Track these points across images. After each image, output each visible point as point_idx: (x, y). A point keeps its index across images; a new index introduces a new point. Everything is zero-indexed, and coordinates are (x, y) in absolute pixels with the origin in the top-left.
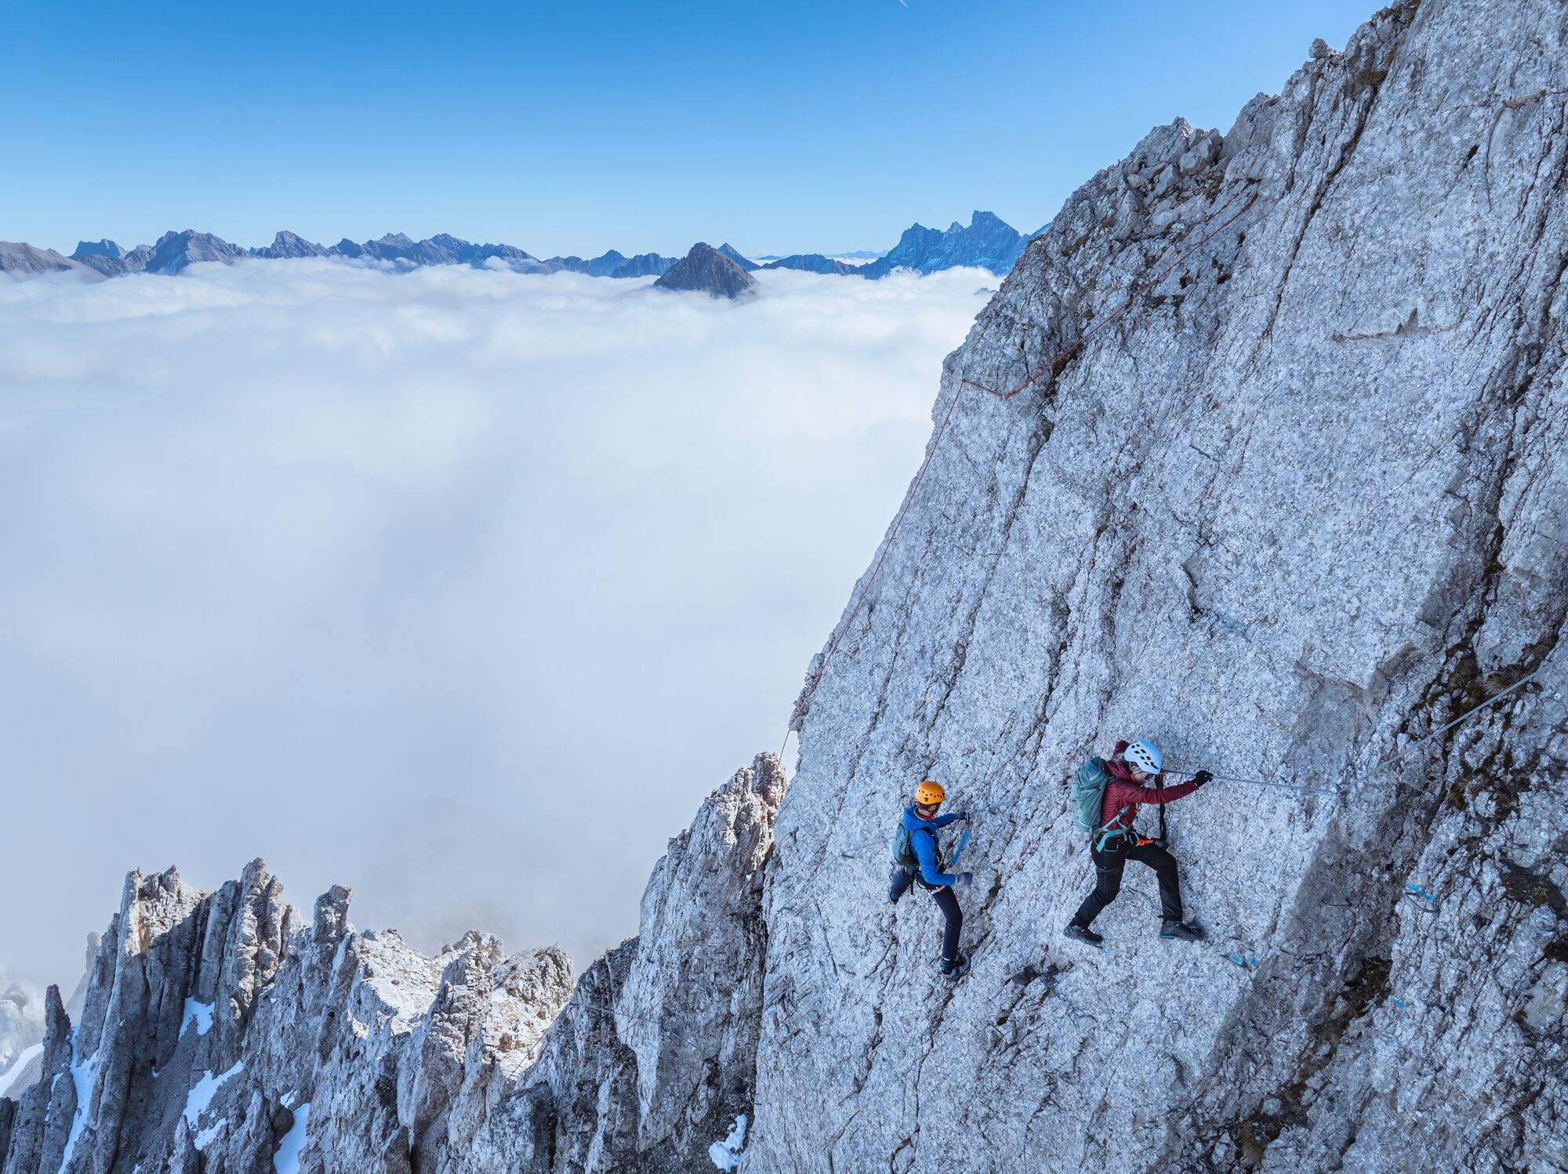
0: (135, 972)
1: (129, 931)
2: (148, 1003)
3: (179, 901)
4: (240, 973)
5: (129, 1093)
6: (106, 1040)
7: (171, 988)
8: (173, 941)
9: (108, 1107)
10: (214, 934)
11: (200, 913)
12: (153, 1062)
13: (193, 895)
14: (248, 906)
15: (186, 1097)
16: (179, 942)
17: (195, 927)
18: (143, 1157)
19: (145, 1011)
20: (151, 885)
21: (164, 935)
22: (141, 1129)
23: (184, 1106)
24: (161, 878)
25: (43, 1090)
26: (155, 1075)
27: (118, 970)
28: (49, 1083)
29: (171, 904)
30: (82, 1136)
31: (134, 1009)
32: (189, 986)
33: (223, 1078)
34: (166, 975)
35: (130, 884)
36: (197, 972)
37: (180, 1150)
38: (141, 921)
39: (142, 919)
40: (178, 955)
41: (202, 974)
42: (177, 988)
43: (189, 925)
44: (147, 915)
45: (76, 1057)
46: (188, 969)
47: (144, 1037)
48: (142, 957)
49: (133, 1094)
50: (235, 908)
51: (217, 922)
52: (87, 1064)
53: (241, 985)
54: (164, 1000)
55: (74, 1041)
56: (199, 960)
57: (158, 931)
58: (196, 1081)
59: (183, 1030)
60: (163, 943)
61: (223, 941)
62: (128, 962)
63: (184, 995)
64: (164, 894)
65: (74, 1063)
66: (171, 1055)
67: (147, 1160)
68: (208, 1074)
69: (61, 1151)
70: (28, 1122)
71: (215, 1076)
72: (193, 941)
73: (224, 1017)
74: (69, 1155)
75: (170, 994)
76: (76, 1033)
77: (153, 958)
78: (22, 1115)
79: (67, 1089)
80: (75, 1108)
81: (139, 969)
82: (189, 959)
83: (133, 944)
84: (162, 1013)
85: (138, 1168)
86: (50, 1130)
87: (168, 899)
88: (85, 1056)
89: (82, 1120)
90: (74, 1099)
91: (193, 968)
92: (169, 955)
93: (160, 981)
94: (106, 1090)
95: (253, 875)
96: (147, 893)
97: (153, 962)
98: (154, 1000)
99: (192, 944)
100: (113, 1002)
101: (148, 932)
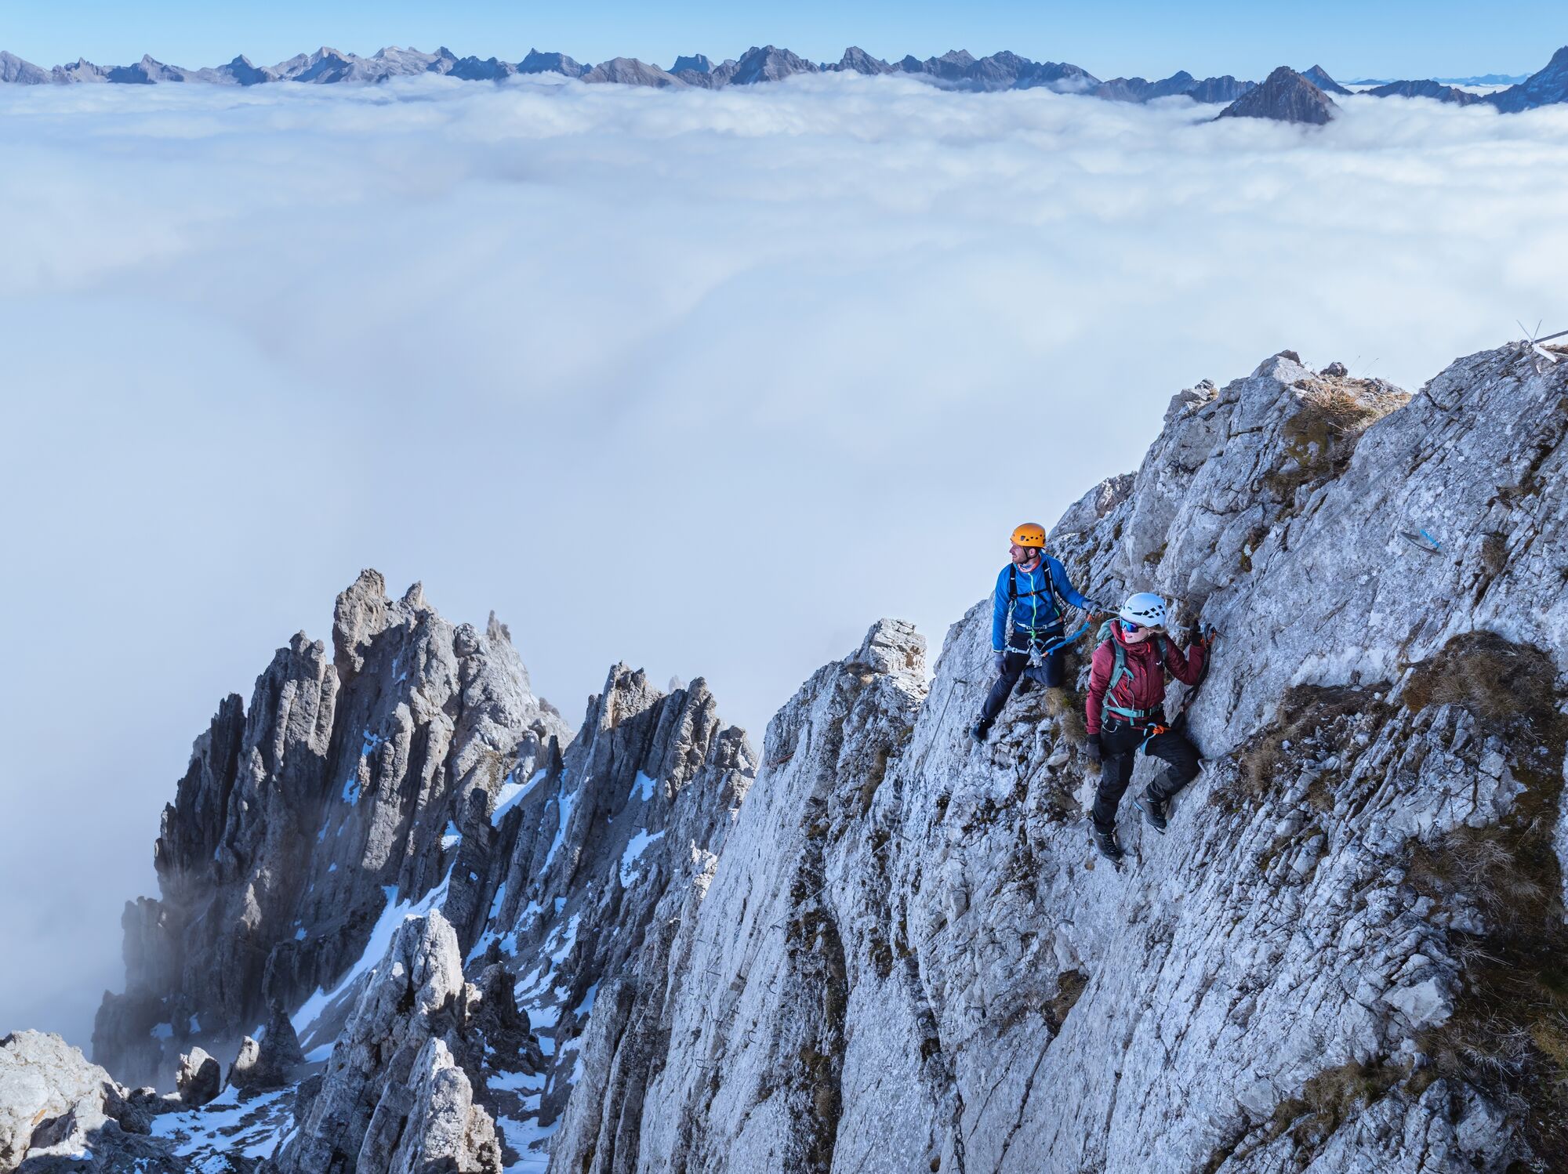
0: (605, 741)
1: (606, 711)
2: (611, 767)
3: (643, 696)
4: (676, 765)
5: (590, 828)
6: (581, 788)
7: (628, 760)
8: (635, 725)
9: (576, 834)
10: (662, 727)
11: (658, 706)
12: (609, 811)
13: (654, 693)
14: (689, 713)
15: (627, 843)
16: (639, 726)
17: (651, 718)
18: (594, 877)
19: (609, 773)
20: (625, 678)
21: (628, 719)
22: (595, 857)
23: (624, 850)
24: (633, 675)
25: (539, 807)
26: (610, 821)
27: (596, 738)
28: (543, 804)
29: (637, 697)
30: (559, 848)
31: (603, 769)
32: (641, 762)
33: (654, 837)
34: (626, 750)
35: (611, 676)
36: (649, 752)
37: (612, 884)
38: (615, 705)
39: (616, 704)
40: (637, 737)
41: (651, 755)
42: (632, 762)
43: (648, 715)
44: (619, 701)
45: (562, 791)
46: (643, 748)
47: (606, 792)
48: (612, 731)
49: (593, 830)
50: (681, 711)
51: (666, 719)
52: (569, 798)
53: (675, 772)
54: (622, 768)
55: (562, 779)
56: (650, 744)
57: (625, 715)
58: (636, 834)
59: (633, 793)
60: (627, 725)
61: (668, 734)
62: (602, 735)
63: (636, 768)
64: (633, 688)
65: (561, 796)
66: (622, 810)
67: (596, 880)
68: (644, 831)
69: (546, 854)
70: (528, 828)
71: (649, 834)
72: (649, 727)
73: (660, 792)
74: (550, 860)
75: (627, 764)
76: (564, 774)
77: (619, 735)
78: (526, 822)
79: (555, 813)
80: (557, 828)
81: (608, 740)
82: (644, 742)
83: (607, 721)
84: (620, 777)
85: (590, 884)
86: (541, 838)
87: (635, 693)
88: (568, 793)
89: (560, 838)
90: (558, 821)
91: (646, 749)
92: (631, 735)
93: (621, 753)
94: (576, 823)
95: (696, 689)
96: (622, 685)
97: (618, 738)
98: (616, 766)
99: (648, 730)
100: (590, 759)
101: (618, 714)
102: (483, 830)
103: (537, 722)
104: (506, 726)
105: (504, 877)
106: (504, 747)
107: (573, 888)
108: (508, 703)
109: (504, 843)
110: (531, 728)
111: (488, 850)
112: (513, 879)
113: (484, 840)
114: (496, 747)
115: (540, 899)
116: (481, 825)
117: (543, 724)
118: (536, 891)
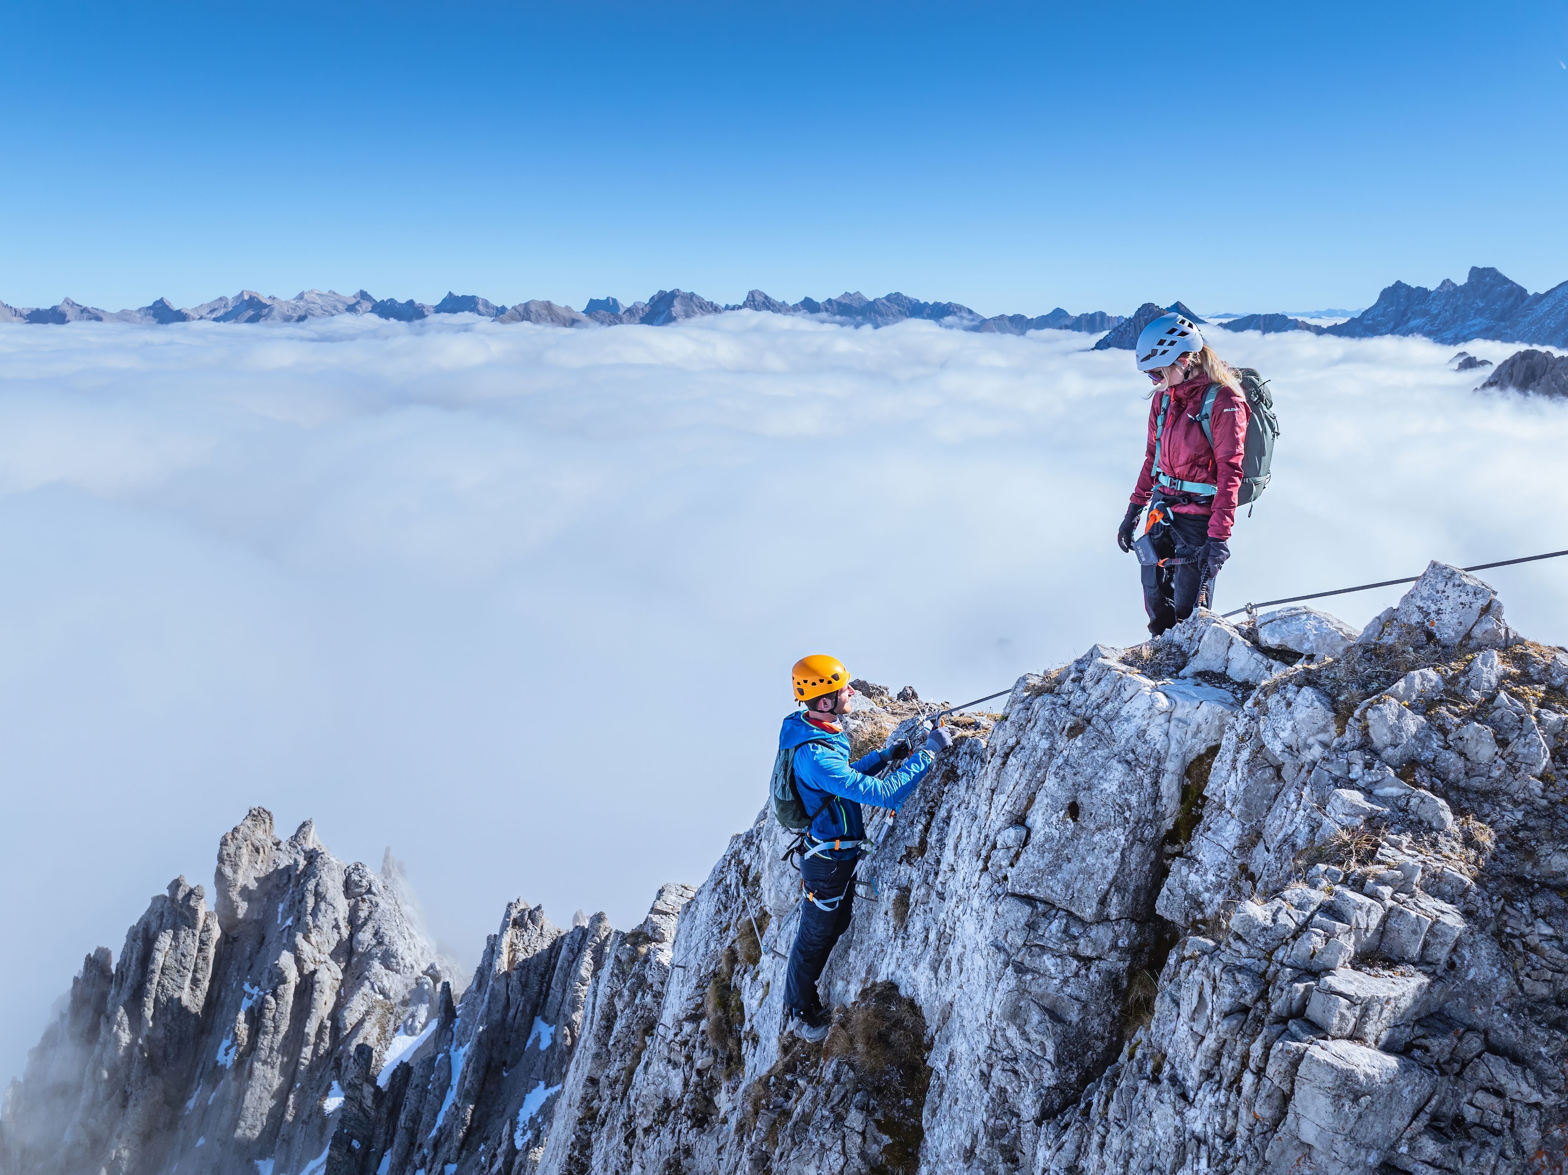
0: (501, 986)
1: (501, 953)
2: (507, 1015)
3: (541, 935)
4: (575, 1009)
5: (483, 1084)
6: (473, 1039)
7: (524, 1006)
8: (532, 968)
9: (468, 1091)
10: (561, 968)
11: (555, 947)
12: (505, 1064)
13: (552, 931)
14: (588, 951)
15: (523, 1099)
16: (536, 968)
17: (550, 958)
18: (488, 1138)
19: (504, 1020)
20: (522, 916)
21: (525, 961)
22: (489, 1116)
23: (521, 1106)
24: (530, 913)
25: (429, 1063)
26: (505, 1074)
27: (491, 983)
28: (434, 1059)
29: (535, 936)
30: (450, 1108)
31: (497, 1017)
32: (538, 1007)
33: (552, 1091)
34: (522, 994)
35: (508, 914)
36: (547, 995)
37: (504, 1146)
38: (511, 946)
39: (512, 944)
40: (534, 979)
41: (549, 1000)
42: (528, 1008)
43: (546, 955)
44: (516, 941)
45: (455, 1043)
46: (540, 992)
47: (500, 1042)
48: (507, 975)
49: (487, 1085)
50: (580, 950)
51: (566, 959)
52: (462, 1051)
53: (574, 1017)
54: (519, 1015)
55: (455, 1030)
56: (549, 987)
57: (521, 956)
58: (533, 1087)
59: (530, 1042)
60: (523, 968)
61: (567, 975)
62: (497, 979)
63: (534, 1014)
64: (530, 926)
65: (453, 1049)
66: (518, 1061)
67: (489, 1142)
68: (542, 1084)
69: (435, 1115)
70: (417, 1086)
71: (547, 1087)
72: (547, 968)
73: (559, 1040)
74: (440, 1122)
75: (523, 1011)
76: (457, 1024)
77: (515, 978)
78: (415, 1079)
79: (446, 1068)
80: (449, 1085)
81: (503, 984)
82: (542, 985)
83: (502, 964)
84: (516, 1026)
85: (483, 1147)
86: (430, 1097)
87: (533, 931)
88: (461, 1044)
89: (451, 1096)
90: (449, 1077)
91: (544, 992)
92: (527, 978)
93: (517, 997)
94: (468, 1079)
95: (597, 925)
96: (519, 924)
97: (514, 982)
98: (512, 1013)
99: (546, 972)
100: (483, 1007)
101: (514, 956)
102: (368, 1090)
103: (432, 967)
104: (397, 972)
105: (388, 1144)
106: (396, 994)
107: (464, 1153)
108: (400, 947)
109: (390, 1104)
110: (425, 973)
111: (373, 1113)
112: (400, 1144)
113: (368, 1102)
114: (386, 996)
115: (428, 1167)
116: (365, 1085)
117: (438, 968)
118: (425, 1157)
